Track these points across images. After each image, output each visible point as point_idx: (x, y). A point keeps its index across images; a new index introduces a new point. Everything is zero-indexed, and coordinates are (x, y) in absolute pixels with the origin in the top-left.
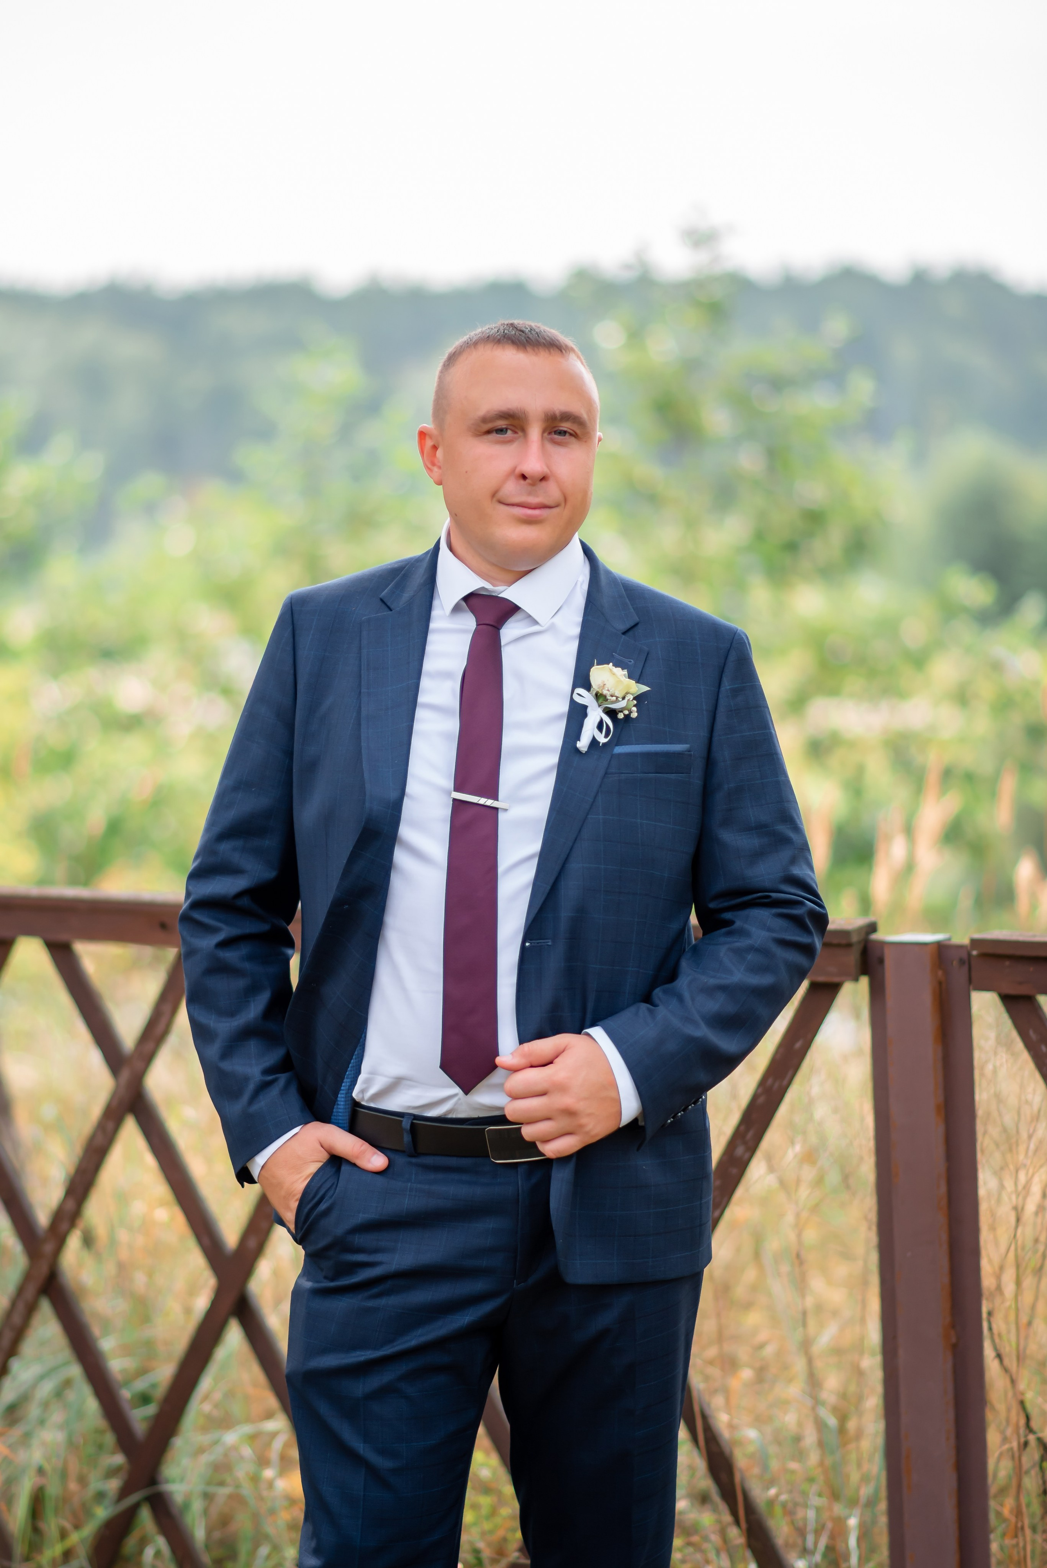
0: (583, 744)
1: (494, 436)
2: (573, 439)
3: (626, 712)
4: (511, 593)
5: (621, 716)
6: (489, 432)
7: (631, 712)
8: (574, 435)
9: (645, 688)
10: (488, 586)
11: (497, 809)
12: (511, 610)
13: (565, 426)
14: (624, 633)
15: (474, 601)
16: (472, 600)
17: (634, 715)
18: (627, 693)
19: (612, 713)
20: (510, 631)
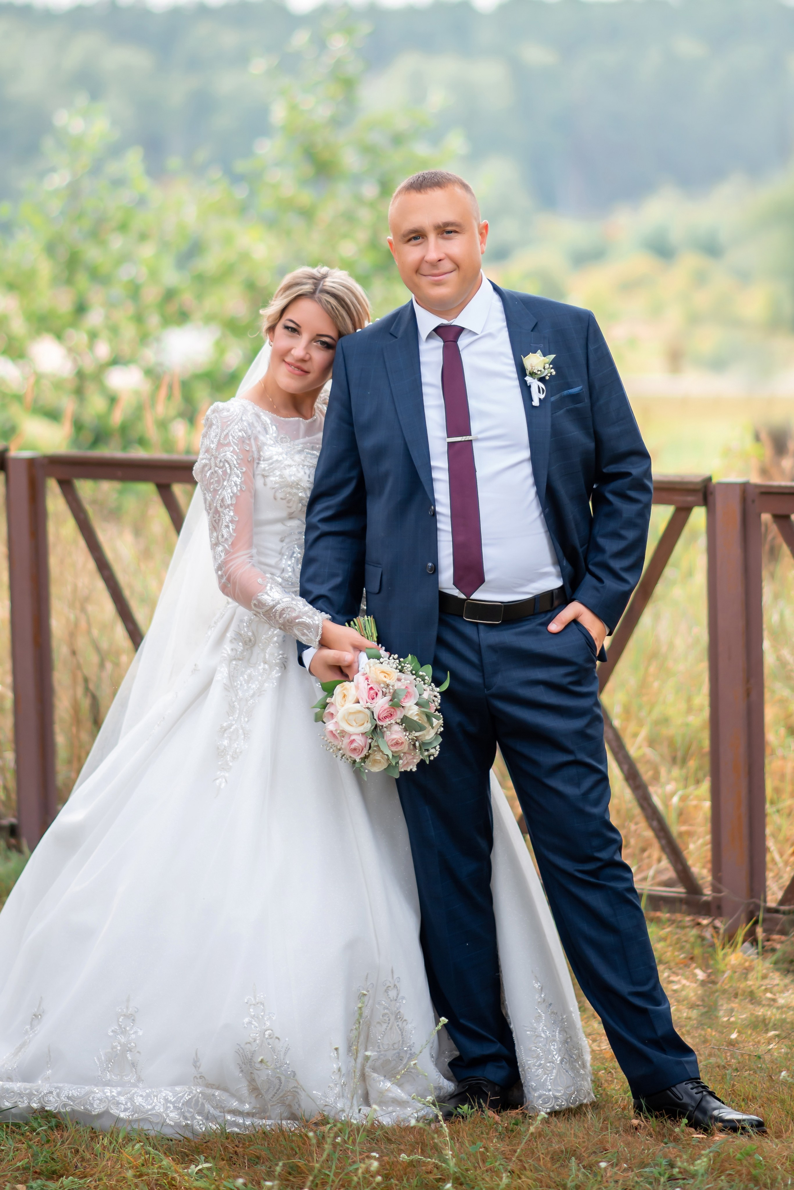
0: (536, 403)
1: (413, 242)
2: (456, 234)
3: (549, 375)
4: (458, 322)
5: (547, 378)
6: (410, 240)
7: (551, 373)
8: (456, 232)
9: (552, 356)
10: (445, 322)
11: (471, 441)
12: (460, 330)
13: (449, 228)
14: (532, 331)
15: (439, 330)
16: (439, 331)
17: (554, 373)
18: (545, 364)
19: (542, 380)
20: (463, 342)
